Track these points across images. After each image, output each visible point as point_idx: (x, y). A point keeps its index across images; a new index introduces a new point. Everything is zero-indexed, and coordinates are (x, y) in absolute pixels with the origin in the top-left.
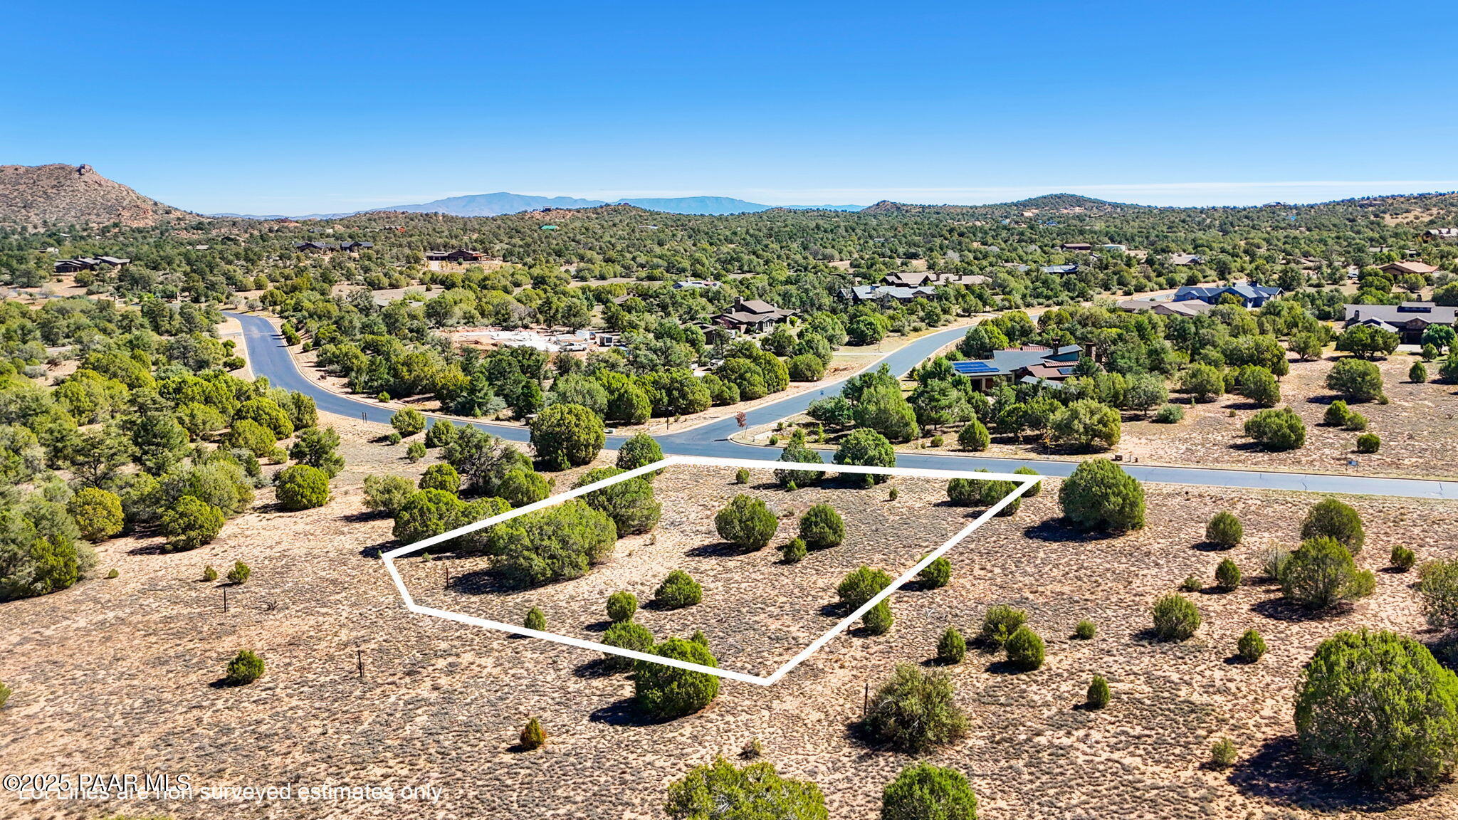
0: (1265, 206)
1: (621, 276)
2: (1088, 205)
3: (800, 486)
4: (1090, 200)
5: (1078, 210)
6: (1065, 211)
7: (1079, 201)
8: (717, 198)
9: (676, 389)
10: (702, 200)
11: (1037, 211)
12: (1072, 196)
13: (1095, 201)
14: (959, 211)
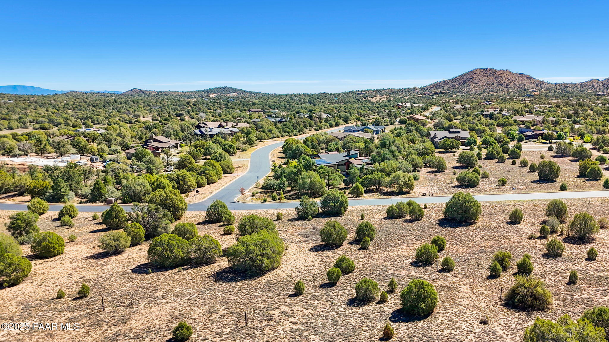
0: (319, 93)
1: (21, 128)
2: (238, 92)
3: (313, 217)
4: (239, 90)
5: (234, 94)
6: (228, 95)
7: (234, 90)
8: (24, 87)
9: (181, 180)
10: (14, 87)
11: (216, 95)
12: (230, 88)
13: (241, 90)
14: (177, 94)
